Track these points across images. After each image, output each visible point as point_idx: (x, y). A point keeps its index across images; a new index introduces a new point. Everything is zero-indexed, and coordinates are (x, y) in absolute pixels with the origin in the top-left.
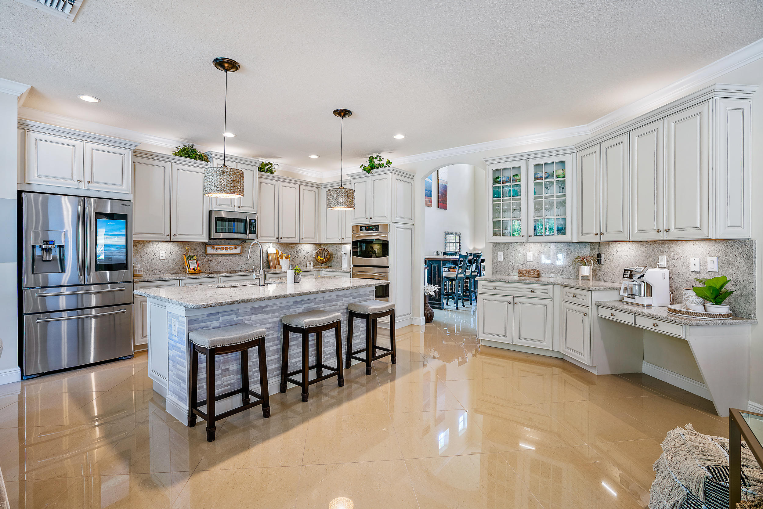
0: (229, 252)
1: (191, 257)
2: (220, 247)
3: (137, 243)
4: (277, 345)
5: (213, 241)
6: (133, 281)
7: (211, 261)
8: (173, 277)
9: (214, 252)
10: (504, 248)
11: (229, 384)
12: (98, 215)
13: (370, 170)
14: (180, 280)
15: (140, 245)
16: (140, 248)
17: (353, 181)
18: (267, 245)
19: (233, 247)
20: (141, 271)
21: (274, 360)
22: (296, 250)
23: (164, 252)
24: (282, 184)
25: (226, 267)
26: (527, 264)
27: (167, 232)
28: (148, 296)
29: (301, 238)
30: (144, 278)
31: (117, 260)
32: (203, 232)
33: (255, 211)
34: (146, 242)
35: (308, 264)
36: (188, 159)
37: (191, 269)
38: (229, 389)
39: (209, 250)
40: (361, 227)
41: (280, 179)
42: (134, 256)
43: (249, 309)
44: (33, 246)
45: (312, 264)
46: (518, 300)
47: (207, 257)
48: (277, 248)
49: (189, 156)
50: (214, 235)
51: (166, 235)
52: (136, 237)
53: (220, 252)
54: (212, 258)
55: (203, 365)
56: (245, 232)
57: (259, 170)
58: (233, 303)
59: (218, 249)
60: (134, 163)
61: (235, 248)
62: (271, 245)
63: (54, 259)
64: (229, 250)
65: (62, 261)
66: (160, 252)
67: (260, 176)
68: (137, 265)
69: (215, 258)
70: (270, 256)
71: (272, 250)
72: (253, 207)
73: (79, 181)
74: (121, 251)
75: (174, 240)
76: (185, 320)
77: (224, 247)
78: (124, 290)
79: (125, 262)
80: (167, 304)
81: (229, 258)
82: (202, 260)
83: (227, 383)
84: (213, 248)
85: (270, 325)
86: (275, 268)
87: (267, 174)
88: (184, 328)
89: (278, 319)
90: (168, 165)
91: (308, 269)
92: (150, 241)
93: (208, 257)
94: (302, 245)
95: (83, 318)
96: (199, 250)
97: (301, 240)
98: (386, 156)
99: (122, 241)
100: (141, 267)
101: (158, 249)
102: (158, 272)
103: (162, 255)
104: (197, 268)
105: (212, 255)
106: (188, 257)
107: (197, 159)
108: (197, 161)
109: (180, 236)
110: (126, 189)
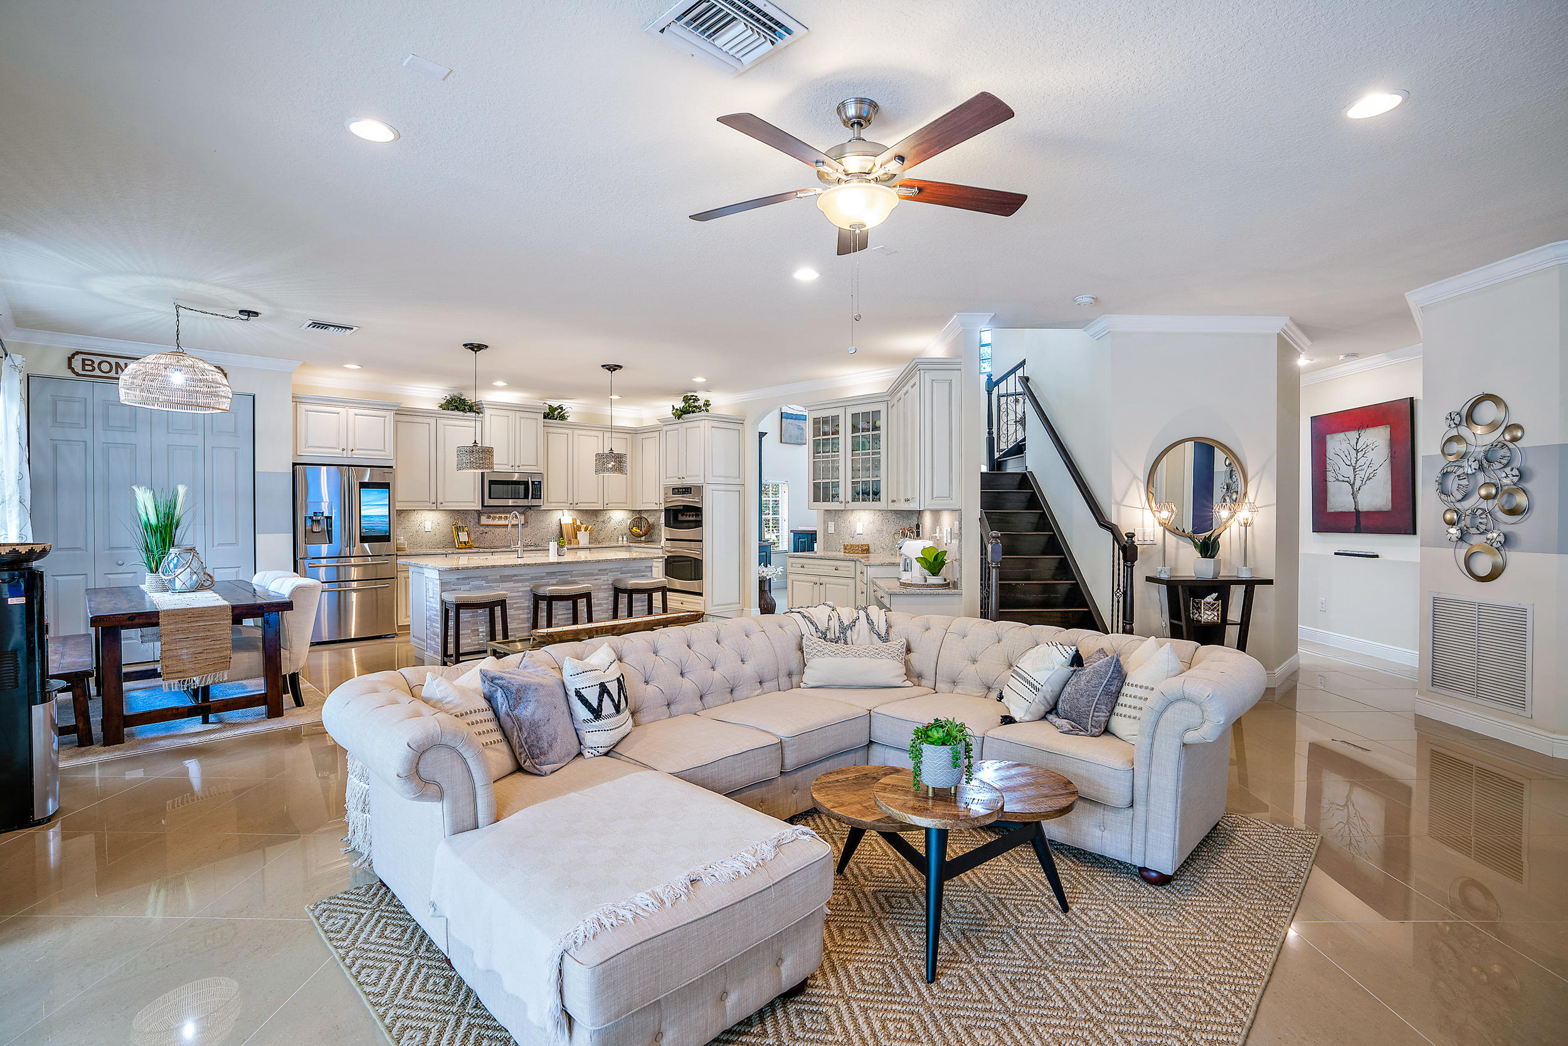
1: (461, 528)
2: (497, 516)
3: (400, 512)
4: (528, 614)
5: (486, 509)
6: (397, 555)
7: (486, 533)
8: (439, 551)
9: (490, 522)
10: (835, 516)
11: (479, 644)
12: (363, 485)
13: (682, 415)
15: (403, 515)
16: (404, 518)
17: (665, 428)
18: (561, 512)
20: (404, 544)
21: (524, 627)
22: (602, 520)
23: (430, 523)
24: (577, 432)
25: (506, 540)
26: (857, 536)
27: (433, 499)
28: (410, 565)
29: (606, 502)
30: (407, 552)
31: (380, 531)
32: (474, 499)
33: (540, 470)
34: (410, 511)
35: (620, 539)
36: (456, 413)
37: (461, 543)
38: (478, 648)
39: (484, 520)
40: (673, 489)
41: (574, 426)
42: (397, 527)
43: (498, 577)
44: (305, 517)
45: (625, 539)
46: (823, 579)
47: (481, 529)
48: (575, 517)
49: (457, 408)
50: (489, 502)
51: (431, 502)
52: (399, 506)
53: (497, 522)
54: (487, 529)
55: (452, 614)
56: (526, 497)
57: (545, 417)
58: (478, 568)
59: (494, 518)
60: (396, 422)
62: (566, 512)
63: (323, 530)
64: (509, 519)
65: (330, 533)
66: (426, 523)
67: (546, 425)
68: (400, 537)
69: (491, 529)
70: (563, 527)
71: (567, 518)
72: (537, 465)
73: (343, 450)
74: (385, 521)
75: (441, 509)
76: (438, 582)
77: (503, 516)
78: (388, 563)
79: (388, 534)
80: (425, 570)
81: (509, 529)
82: (476, 532)
83: (477, 642)
84: (489, 517)
85: (521, 594)
86: (570, 542)
87: (557, 421)
88: (438, 589)
89: (529, 589)
90: (432, 421)
91: (620, 543)
92: (414, 510)
93: (483, 529)
94: (612, 512)
95: (345, 591)
96: (472, 520)
97: (605, 506)
98: (702, 396)
99: (385, 511)
100: (405, 540)
101: (423, 519)
102: (424, 546)
103: (428, 526)
104: (468, 542)
105: (488, 526)
106: (458, 529)
107: (466, 411)
108: (466, 414)
109: (447, 504)
110: (389, 453)
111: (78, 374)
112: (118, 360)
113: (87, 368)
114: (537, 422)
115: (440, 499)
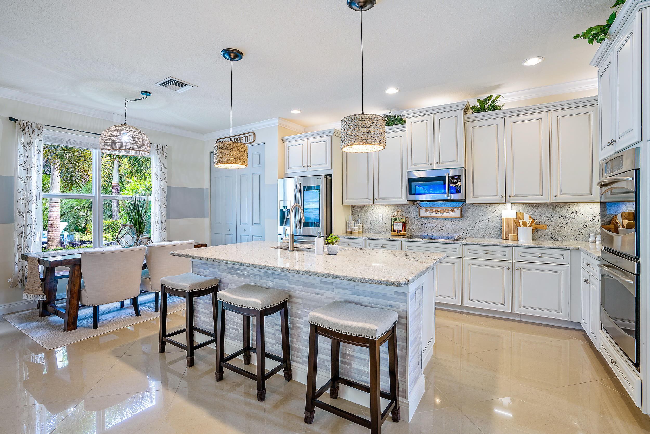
0: (445, 215)
1: (398, 219)
2: (434, 209)
7: (426, 224)
9: (428, 214)
14: (402, 242)
15: (365, 209)
16: (365, 211)
19: (450, 209)
23: (382, 215)
25: (444, 231)
27: (371, 197)
32: (402, 195)
33: (460, 165)
34: (369, 206)
37: (395, 231)
39: (423, 213)
40: (606, 165)
41: (506, 114)
44: (280, 210)
47: (421, 220)
50: (410, 197)
53: (434, 215)
54: (426, 221)
59: (432, 211)
61: (453, 210)
62: (509, 205)
64: (445, 213)
66: (379, 214)
67: (472, 119)
69: (430, 221)
70: (504, 221)
71: (509, 212)
72: (457, 160)
73: (305, 167)
77: (439, 209)
81: (447, 222)
82: (417, 223)
84: (426, 211)
87: (489, 113)
93: (423, 220)
97: (553, 198)
101: (377, 212)
102: (378, 232)
103: (380, 217)
105: (427, 218)
106: (394, 219)
107: (395, 124)
108: (394, 126)
109: (381, 200)
110: (328, 166)
114: (465, 119)
115: (376, 197)
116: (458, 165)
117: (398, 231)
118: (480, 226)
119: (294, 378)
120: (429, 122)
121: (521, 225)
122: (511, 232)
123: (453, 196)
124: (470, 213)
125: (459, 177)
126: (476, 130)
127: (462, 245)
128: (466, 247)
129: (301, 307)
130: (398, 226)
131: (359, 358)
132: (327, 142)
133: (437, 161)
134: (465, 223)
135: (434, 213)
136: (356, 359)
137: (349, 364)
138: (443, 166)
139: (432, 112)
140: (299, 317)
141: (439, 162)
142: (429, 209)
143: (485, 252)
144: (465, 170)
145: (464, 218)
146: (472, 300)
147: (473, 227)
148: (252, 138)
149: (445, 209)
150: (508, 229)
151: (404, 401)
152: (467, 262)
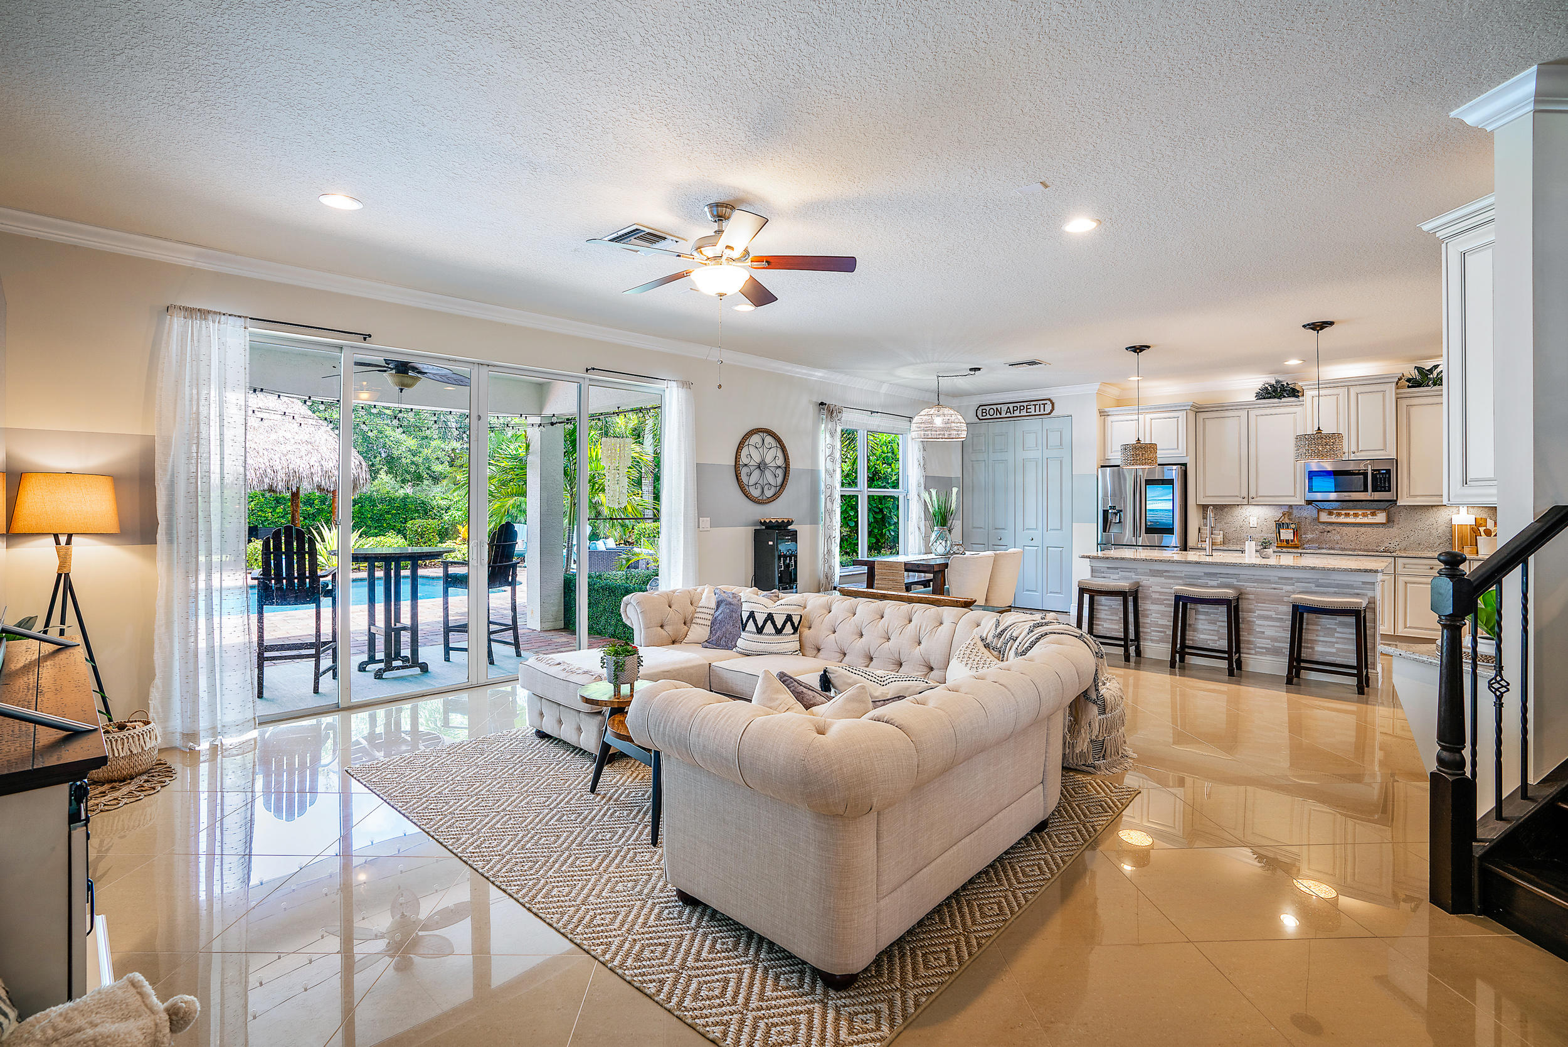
0: (1359, 520)
1: (1285, 525)
2: (1343, 512)
7: (1329, 532)
9: (1332, 519)
15: (1226, 509)
16: (1227, 513)
19: (1369, 512)
23: (1256, 518)
25: (1358, 542)
27: (1244, 494)
31: (1165, 523)
32: (1295, 493)
34: (1235, 506)
36: (1270, 400)
37: (1282, 541)
39: (1324, 517)
44: (1104, 510)
47: (1321, 526)
49: (1279, 396)
52: (1205, 501)
53: (1342, 519)
54: (1329, 528)
59: (1339, 515)
60: (1196, 421)
61: (1374, 514)
64: (1361, 517)
66: (1251, 518)
69: (1336, 528)
72: (1385, 450)
74: (1169, 515)
77: (1351, 512)
79: (1172, 527)
81: (1363, 529)
82: (1314, 531)
84: (1330, 514)
87: (1428, 388)
90: (1245, 413)
93: (1324, 527)
101: (1250, 515)
103: (1253, 522)
104: (1292, 541)
105: (1331, 523)
106: (1280, 525)
107: (1285, 397)
108: (1283, 400)
109: (1261, 499)
110: (1182, 451)
111: (980, 419)
112: (997, 406)
113: (984, 414)
114: (1397, 394)
115: (1252, 494)
116: (1385, 455)
117: (1287, 541)
118: (1416, 535)
119: (1244, 668)
120: (1341, 397)
121: (1482, 533)
122: (1467, 542)
123: (1378, 496)
124: (1401, 517)
125: (1388, 471)
126: (1413, 410)
127: (1395, 557)
128: (1400, 561)
129: (1254, 602)
130: (1287, 535)
131: (1323, 641)
132: (1180, 419)
133: (1353, 448)
134: (1394, 531)
135: (1343, 516)
136: (1320, 643)
137: (1313, 648)
138: (1361, 456)
139: (1347, 384)
140: (1250, 611)
141: (1356, 451)
142: (1335, 512)
143: (1429, 567)
144: (1397, 460)
145: (1391, 524)
146: (1410, 627)
147: (1406, 536)
148: (1048, 408)
149: (1360, 513)
150: (1461, 539)
151: (1373, 671)
152: (1401, 580)
